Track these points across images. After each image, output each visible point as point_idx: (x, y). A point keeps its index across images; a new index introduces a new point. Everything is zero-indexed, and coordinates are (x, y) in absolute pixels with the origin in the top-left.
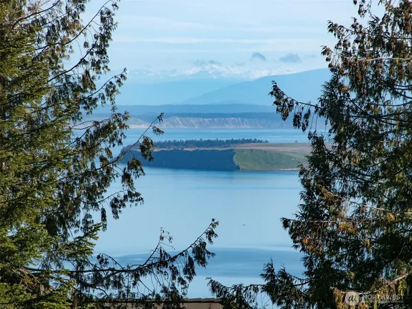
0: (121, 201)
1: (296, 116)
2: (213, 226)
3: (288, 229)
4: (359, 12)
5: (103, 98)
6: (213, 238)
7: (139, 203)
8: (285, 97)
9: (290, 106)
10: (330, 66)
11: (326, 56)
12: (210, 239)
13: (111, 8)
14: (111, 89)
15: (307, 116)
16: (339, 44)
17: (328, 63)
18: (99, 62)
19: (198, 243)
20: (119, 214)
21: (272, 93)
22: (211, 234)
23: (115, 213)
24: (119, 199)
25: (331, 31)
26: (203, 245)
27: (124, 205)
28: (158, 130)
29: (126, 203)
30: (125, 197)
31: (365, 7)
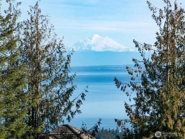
0: (74, 113)
1: (122, 87)
2: (100, 120)
3: (117, 122)
4: (141, 55)
5: (69, 81)
6: (100, 124)
7: (80, 113)
8: (118, 81)
9: (120, 84)
10: (128, 72)
11: (127, 69)
12: (99, 125)
13: (71, 54)
14: (71, 79)
15: (125, 87)
16: (136, 65)
17: (128, 71)
18: (65, 71)
19: (95, 126)
20: (73, 117)
21: (114, 80)
22: (99, 123)
23: (72, 116)
24: (73, 112)
25: (133, 61)
26: (97, 126)
27: (75, 114)
28: (87, 91)
29: (76, 113)
30: (76, 112)
31: (143, 54)
